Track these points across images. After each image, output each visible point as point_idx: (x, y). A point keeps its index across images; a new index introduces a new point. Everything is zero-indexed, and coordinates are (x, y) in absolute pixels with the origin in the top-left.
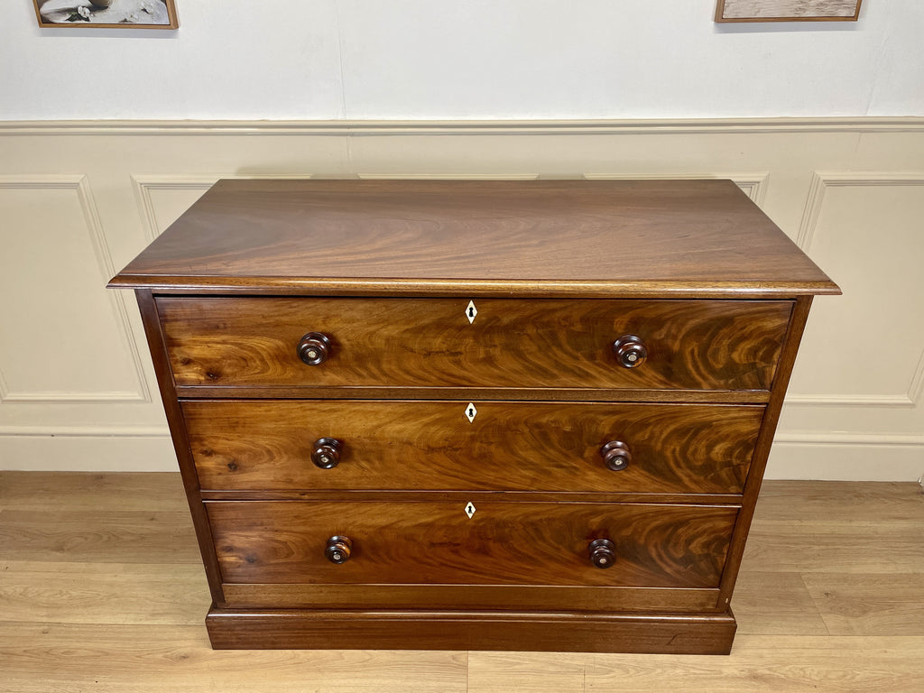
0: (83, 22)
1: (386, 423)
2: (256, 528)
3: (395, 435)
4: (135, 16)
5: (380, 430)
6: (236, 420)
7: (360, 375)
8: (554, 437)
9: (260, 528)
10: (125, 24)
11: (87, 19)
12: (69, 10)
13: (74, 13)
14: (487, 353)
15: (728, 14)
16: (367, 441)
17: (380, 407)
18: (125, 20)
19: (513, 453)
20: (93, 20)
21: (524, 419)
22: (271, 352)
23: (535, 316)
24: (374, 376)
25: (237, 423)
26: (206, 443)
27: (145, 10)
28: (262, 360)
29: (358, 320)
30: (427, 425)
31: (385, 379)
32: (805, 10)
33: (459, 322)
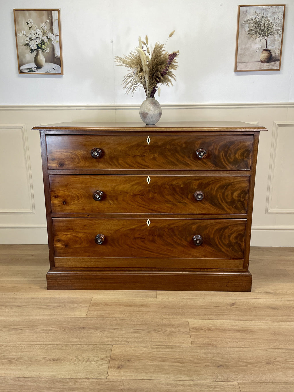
0: (33, 72)
1: (119, 185)
2: (70, 231)
3: (122, 189)
4: (50, 71)
5: (117, 187)
6: (68, 183)
7: (111, 165)
8: (178, 190)
9: (71, 230)
10: (47, 73)
11: (35, 71)
12: (29, 69)
13: (31, 69)
14: (154, 156)
15: (238, 69)
16: (112, 192)
17: (117, 178)
18: (47, 72)
19: (163, 196)
20: (36, 72)
21: (167, 182)
22: (81, 155)
23: (170, 141)
24: (115, 165)
25: (68, 184)
26: (56, 192)
27: (54, 69)
28: (79, 159)
29: (111, 143)
30: (133, 185)
31: (119, 166)
32: (263, 67)
33: (144, 144)
